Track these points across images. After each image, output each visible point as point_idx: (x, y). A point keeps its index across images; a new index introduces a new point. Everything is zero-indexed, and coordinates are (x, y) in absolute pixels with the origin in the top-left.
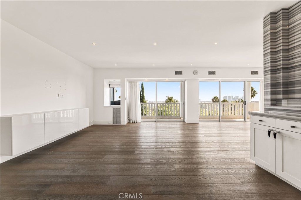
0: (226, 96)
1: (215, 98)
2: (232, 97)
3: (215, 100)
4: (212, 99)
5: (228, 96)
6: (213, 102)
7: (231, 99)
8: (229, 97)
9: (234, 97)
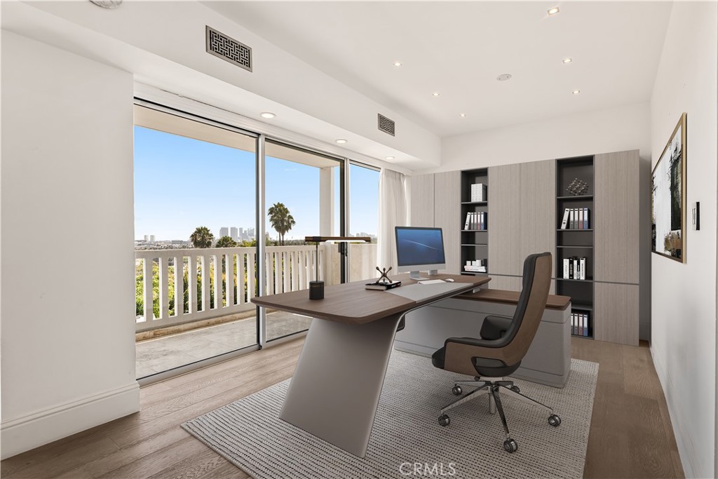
0: (227, 229)
1: (199, 231)
2: (241, 229)
3: (201, 239)
4: (192, 236)
5: (232, 228)
6: (197, 244)
7: (238, 236)
8: (233, 230)
9: (245, 231)
